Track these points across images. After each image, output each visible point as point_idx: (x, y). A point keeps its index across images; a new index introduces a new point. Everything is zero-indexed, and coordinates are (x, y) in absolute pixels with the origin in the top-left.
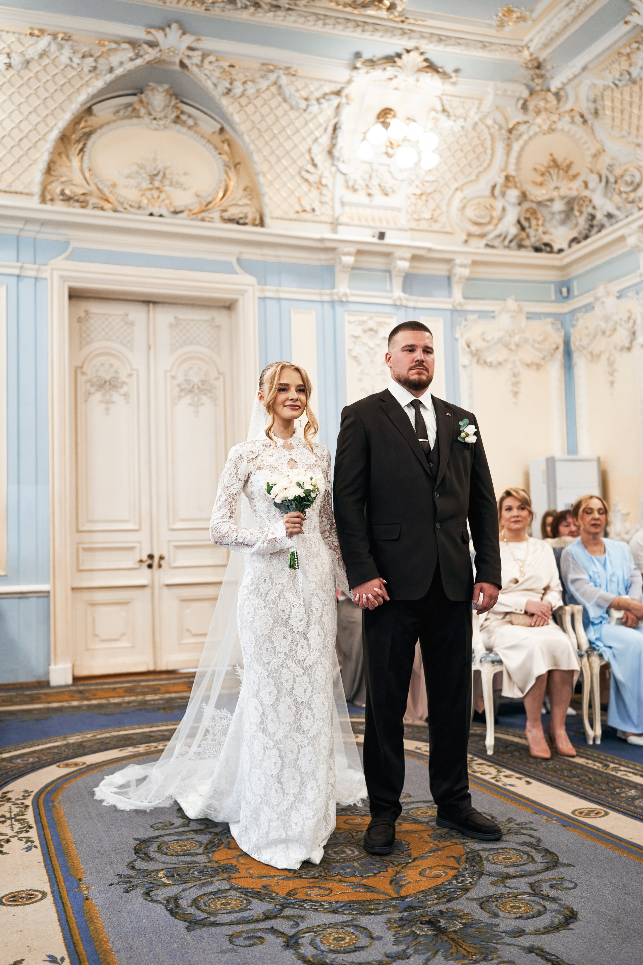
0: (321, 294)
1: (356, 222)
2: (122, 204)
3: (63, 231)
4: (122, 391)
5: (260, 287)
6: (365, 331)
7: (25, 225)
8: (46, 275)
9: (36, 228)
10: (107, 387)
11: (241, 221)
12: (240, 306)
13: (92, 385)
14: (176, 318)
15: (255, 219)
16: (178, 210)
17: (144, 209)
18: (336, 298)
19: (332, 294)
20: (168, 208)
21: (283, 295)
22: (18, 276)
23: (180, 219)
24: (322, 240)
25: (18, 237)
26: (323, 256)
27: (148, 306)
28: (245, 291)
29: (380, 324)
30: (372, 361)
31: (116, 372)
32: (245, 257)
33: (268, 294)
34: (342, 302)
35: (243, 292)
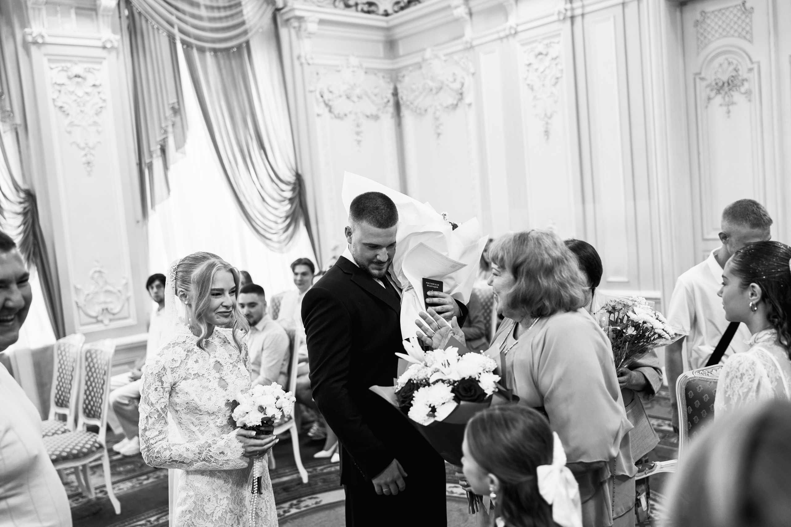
4: (743, 89)
10: (726, 88)
22: (623, 4)
31: (736, 70)
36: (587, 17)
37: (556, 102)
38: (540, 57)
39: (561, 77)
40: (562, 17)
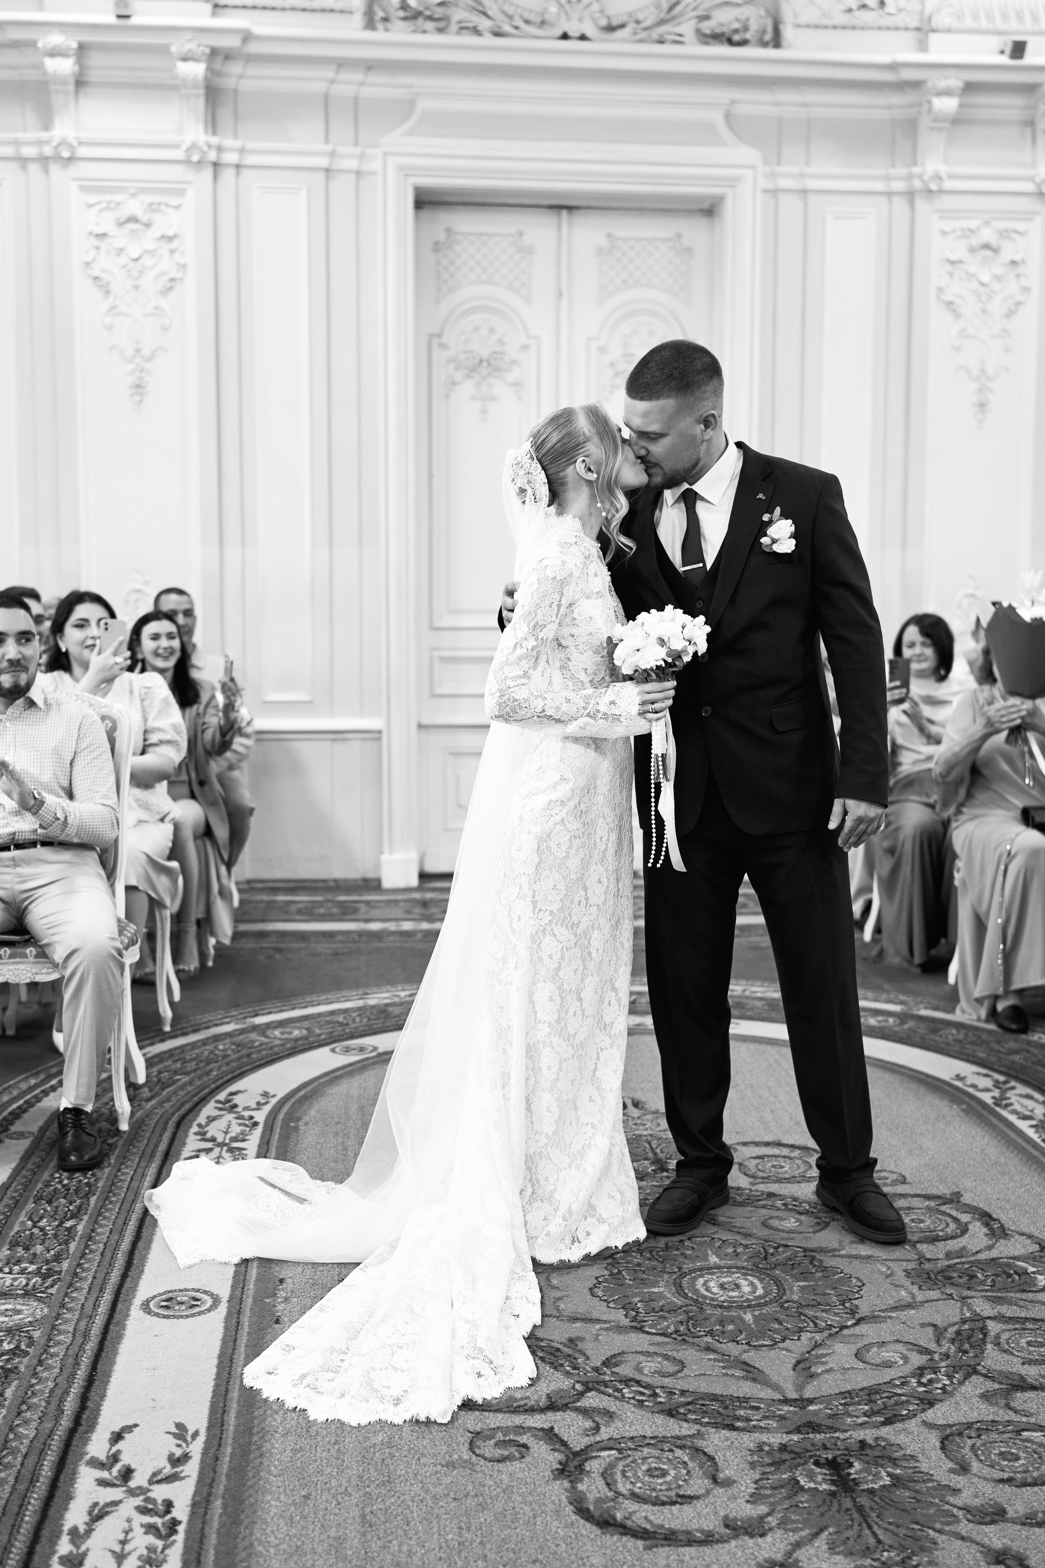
0: (888, 178)
1: (968, 23)
2: (511, 17)
3: (405, 79)
4: (511, 377)
5: (768, 169)
6: (972, 250)
7: (337, 71)
8: (375, 165)
9: (359, 77)
10: (484, 370)
11: (736, 38)
12: (728, 207)
13: (458, 368)
14: (609, 236)
15: (764, 32)
16: (615, 22)
17: (552, 25)
18: (917, 184)
19: (909, 177)
20: (594, 20)
21: (812, 184)
22: (328, 170)
23: (619, 42)
24: (893, 67)
25: (326, 96)
26: (896, 99)
27: (559, 214)
28: (739, 179)
29: (1004, 234)
30: (984, 311)
31: (501, 342)
32: (743, 109)
33: (784, 183)
34: (930, 191)
35: (733, 182)
36: (245, 173)
37: (165, 329)
38: (131, 226)
39: (181, 279)
40: (195, 158)
